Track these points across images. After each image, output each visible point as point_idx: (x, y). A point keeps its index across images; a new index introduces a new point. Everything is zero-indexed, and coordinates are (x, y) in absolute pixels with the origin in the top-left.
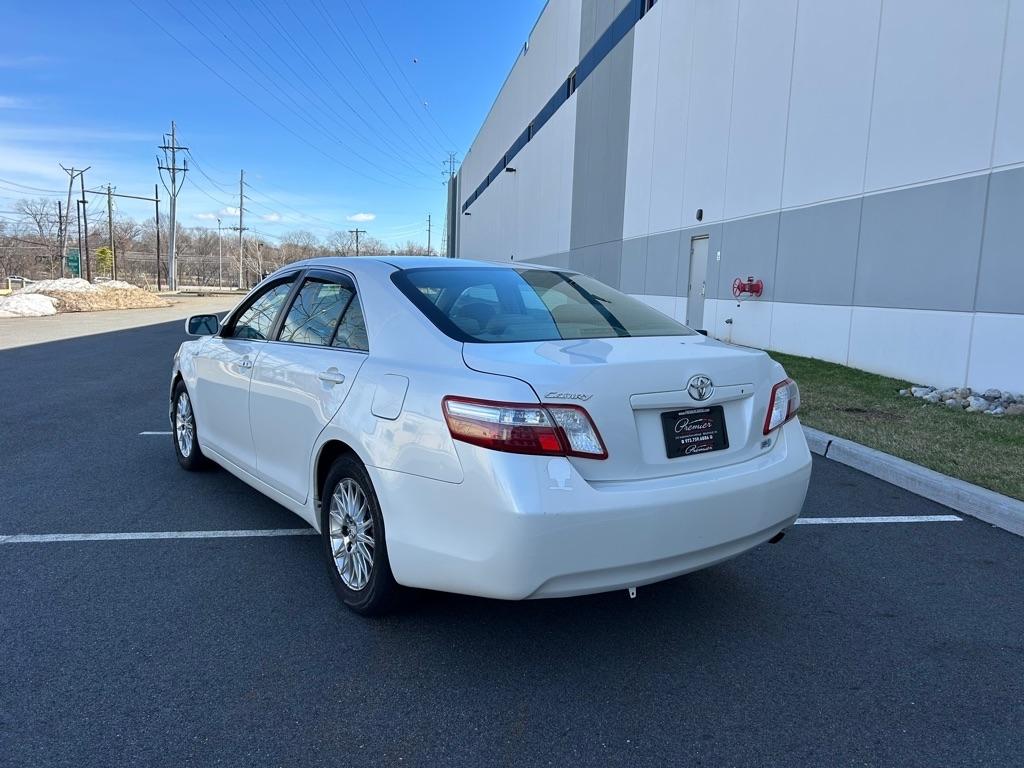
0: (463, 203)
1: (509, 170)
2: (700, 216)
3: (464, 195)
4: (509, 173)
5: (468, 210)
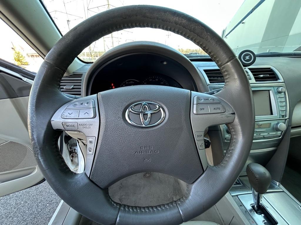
0: (225, 35)
1: (242, 23)
5: (226, 37)
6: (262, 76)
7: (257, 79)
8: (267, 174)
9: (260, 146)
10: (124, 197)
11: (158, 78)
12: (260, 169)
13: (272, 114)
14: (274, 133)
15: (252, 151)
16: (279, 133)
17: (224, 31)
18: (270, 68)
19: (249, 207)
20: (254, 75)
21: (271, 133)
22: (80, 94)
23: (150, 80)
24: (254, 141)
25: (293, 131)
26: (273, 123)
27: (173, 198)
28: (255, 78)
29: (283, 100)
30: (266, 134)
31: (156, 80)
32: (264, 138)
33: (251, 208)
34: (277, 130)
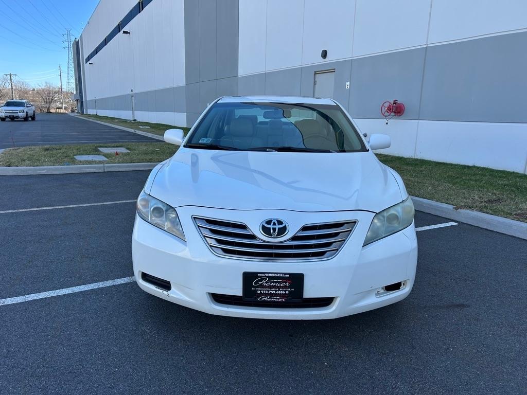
0: (86, 56)
1: (125, 32)
2: (324, 54)
3: (86, 52)
4: (125, 35)
5: (90, 62)
17: (77, 44)
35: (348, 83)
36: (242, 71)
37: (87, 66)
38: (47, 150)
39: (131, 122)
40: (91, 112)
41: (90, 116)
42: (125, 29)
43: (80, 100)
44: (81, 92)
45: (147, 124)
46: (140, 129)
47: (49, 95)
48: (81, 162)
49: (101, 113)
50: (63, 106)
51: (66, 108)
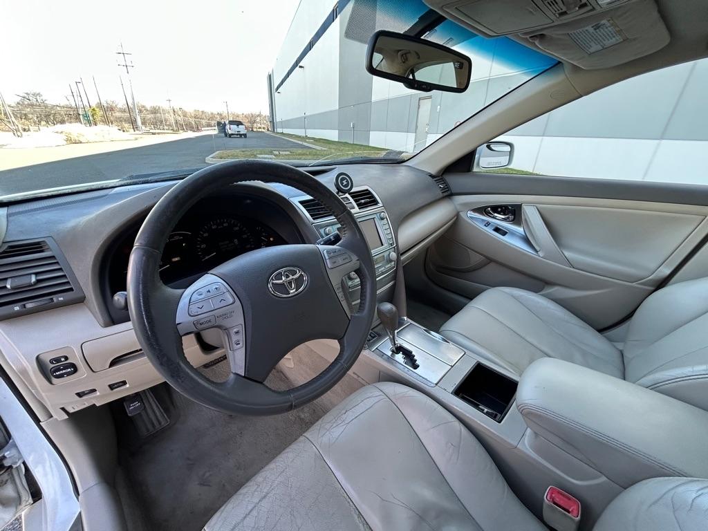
0: (276, 87)
1: (301, 67)
3: (276, 83)
4: (300, 69)
5: (278, 91)
6: (363, 201)
7: (361, 206)
8: (394, 308)
9: (383, 283)
10: (208, 474)
11: (227, 222)
12: (388, 306)
13: (382, 245)
14: (389, 265)
15: (378, 292)
16: (393, 263)
17: (270, 76)
18: (367, 190)
19: (389, 353)
20: (356, 201)
21: (387, 267)
22: (71, 289)
23: (213, 227)
24: (377, 279)
25: (402, 258)
26: (386, 254)
27: (299, 416)
28: (358, 205)
29: (387, 227)
30: (383, 268)
31: (225, 225)
32: (383, 273)
33: (391, 353)
34: (391, 261)
35: (439, 107)
36: (374, 99)
37: (276, 94)
38: (243, 151)
39: (303, 137)
40: (279, 130)
41: (278, 133)
42: (301, 64)
43: (272, 122)
44: (273, 115)
45: (313, 138)
46: (306, 142)
47: (253, 119)
48: (260, 158)
49: (286, 131)
50: (262, 126)
51: (264, 128)
